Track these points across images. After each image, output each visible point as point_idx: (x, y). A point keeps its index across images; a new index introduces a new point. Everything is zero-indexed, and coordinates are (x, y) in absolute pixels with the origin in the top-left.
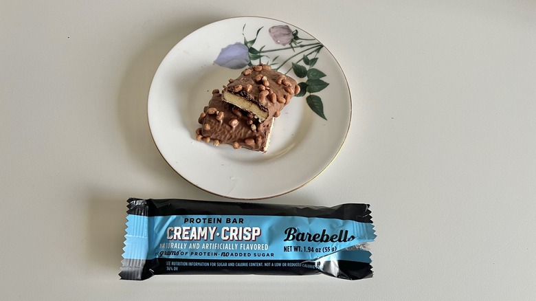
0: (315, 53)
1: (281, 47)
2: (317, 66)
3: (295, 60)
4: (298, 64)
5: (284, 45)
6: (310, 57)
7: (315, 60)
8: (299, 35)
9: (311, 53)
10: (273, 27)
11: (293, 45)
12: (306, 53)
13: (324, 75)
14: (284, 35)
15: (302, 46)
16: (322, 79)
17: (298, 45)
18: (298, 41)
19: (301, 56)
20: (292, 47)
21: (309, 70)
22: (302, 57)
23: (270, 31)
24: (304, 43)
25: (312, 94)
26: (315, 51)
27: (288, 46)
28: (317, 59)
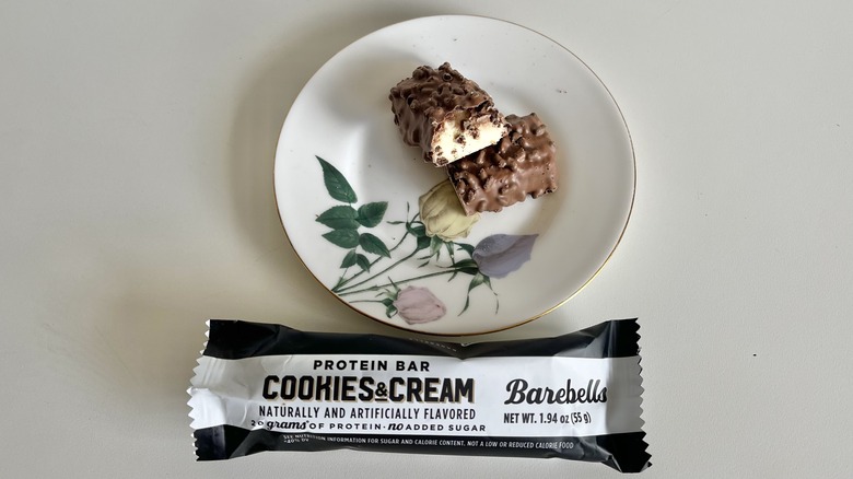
0: (347, 277)
1: (417, 284)
2: (342, 253)
3: (385, 262)
4: (377, 256)
5: (411, 288)
6: (356, 268)
7: (347, 263)
8: (384, 308)
9: (356, 276)
10: (439, 317)
11: (392, 289)
12: (366, 276)
13: (326, 236)
14: (413, 307)
15: (375, 288)
16: (328, 230)
17: (381, 291)
18: (384, 297)
19: (375, 269)
20: (394, 285)
21: (355, 246)
22: (372, 268)
23: (444, 310)
24: (372, 295)
25: (348, 204)
26: (347, 281)
27: (402, 287)
28: (342, 267)
